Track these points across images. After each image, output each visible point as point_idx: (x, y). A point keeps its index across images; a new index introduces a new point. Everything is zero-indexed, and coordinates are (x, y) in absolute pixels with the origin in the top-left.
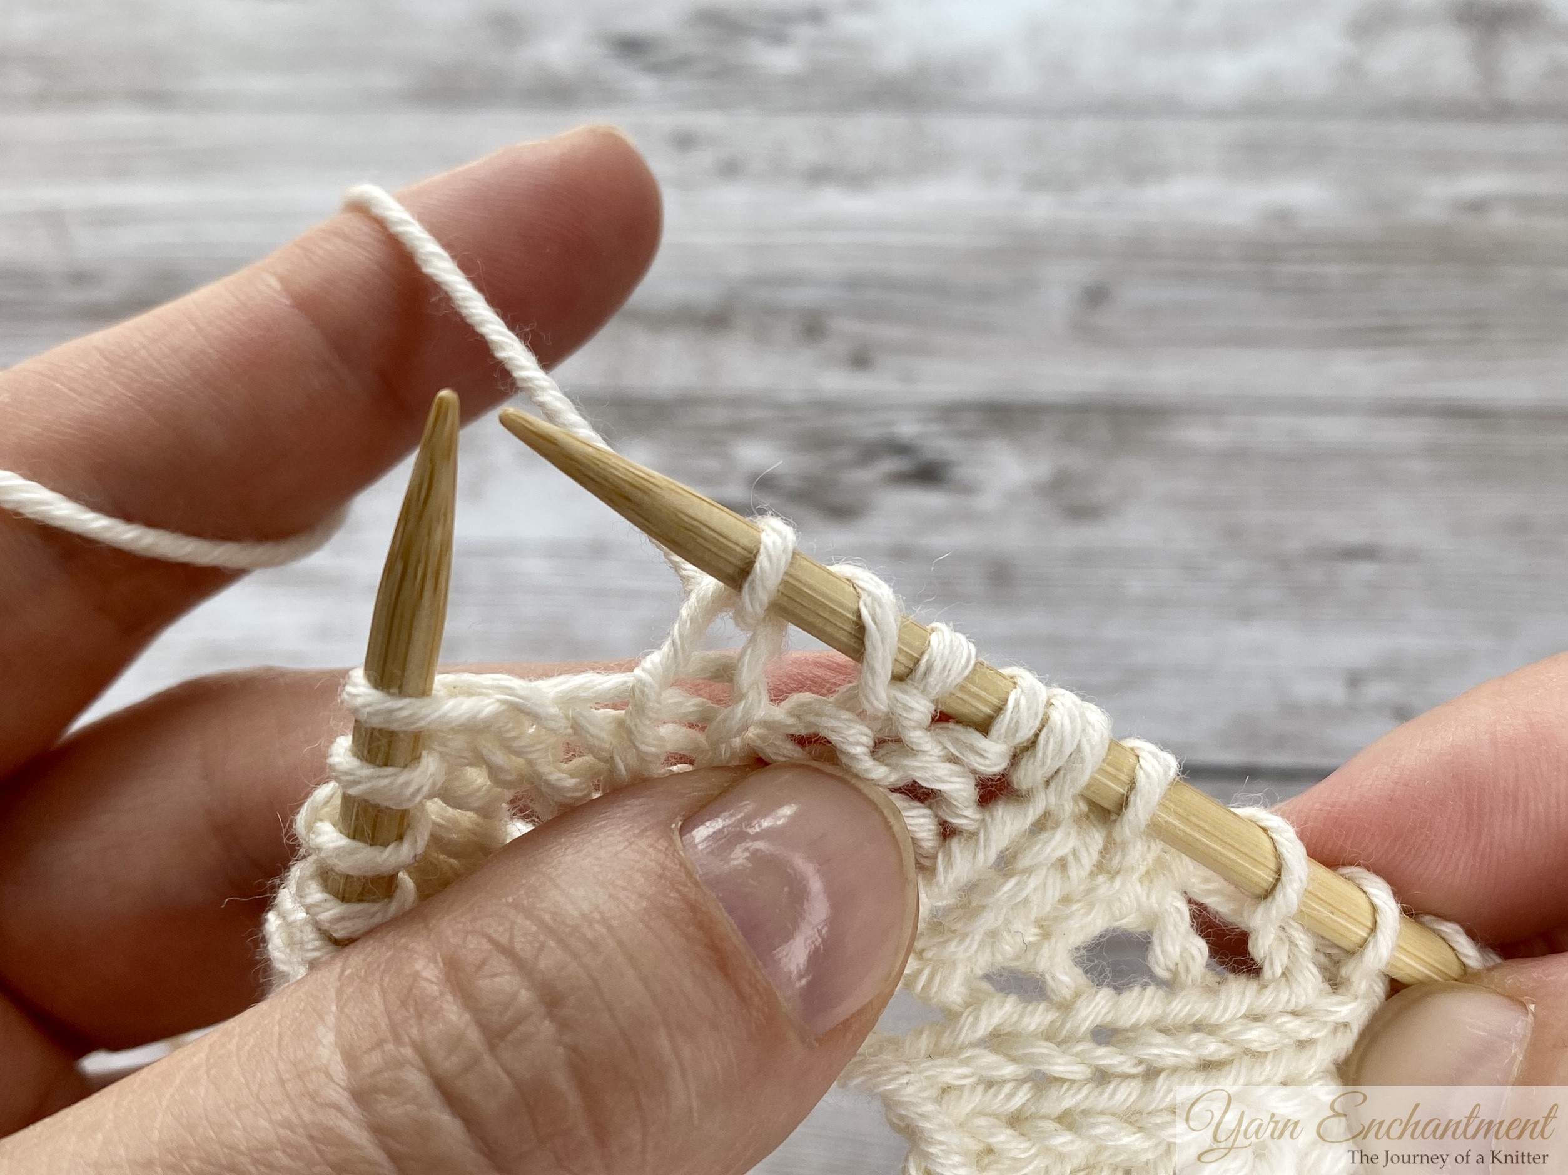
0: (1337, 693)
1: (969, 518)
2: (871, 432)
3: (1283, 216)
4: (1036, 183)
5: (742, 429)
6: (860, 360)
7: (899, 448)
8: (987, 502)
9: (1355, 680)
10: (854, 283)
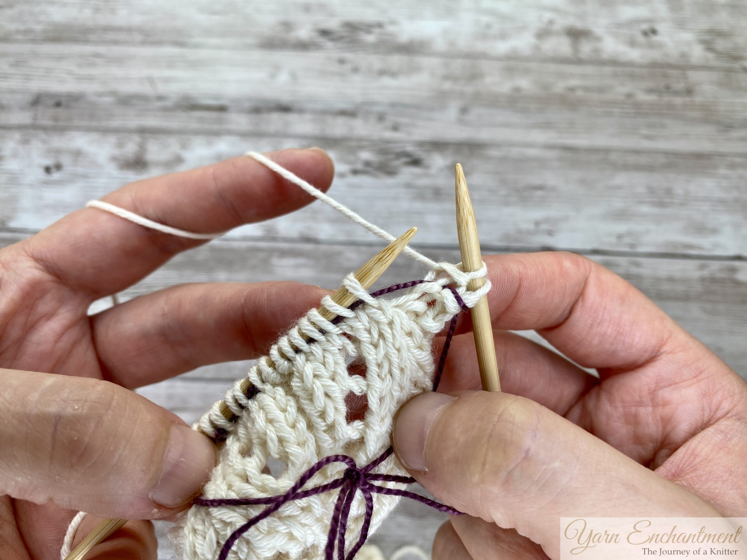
0: (532, 227)
1: (427, 175)
2: (399, 150)
3: (517, 90)
4: (446, 77)
5: (361, 148)
6: (395, 128)
7: (406, 154)
8: (433, 171)
9: (537, 223)
10: (393, 105)
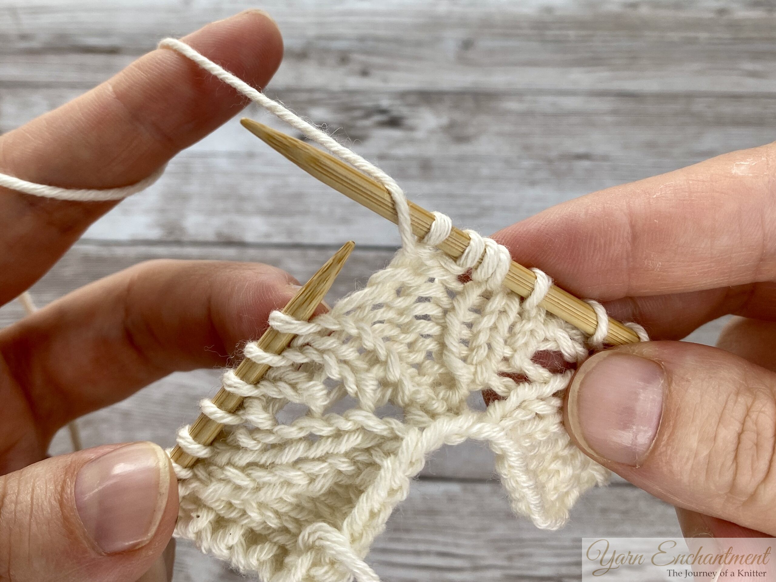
1: (412, 141)
2: (369, 104)
3: (549, 10)
5: (313, 103)
6: (365, 73)
8: (419, 134)
10: (362, 39)
